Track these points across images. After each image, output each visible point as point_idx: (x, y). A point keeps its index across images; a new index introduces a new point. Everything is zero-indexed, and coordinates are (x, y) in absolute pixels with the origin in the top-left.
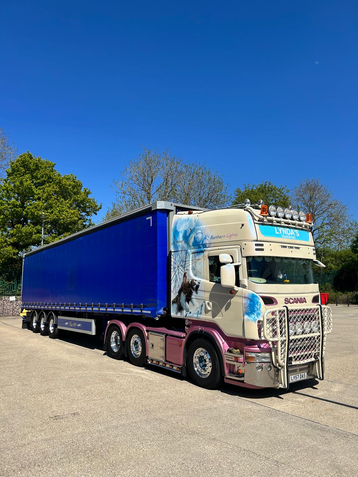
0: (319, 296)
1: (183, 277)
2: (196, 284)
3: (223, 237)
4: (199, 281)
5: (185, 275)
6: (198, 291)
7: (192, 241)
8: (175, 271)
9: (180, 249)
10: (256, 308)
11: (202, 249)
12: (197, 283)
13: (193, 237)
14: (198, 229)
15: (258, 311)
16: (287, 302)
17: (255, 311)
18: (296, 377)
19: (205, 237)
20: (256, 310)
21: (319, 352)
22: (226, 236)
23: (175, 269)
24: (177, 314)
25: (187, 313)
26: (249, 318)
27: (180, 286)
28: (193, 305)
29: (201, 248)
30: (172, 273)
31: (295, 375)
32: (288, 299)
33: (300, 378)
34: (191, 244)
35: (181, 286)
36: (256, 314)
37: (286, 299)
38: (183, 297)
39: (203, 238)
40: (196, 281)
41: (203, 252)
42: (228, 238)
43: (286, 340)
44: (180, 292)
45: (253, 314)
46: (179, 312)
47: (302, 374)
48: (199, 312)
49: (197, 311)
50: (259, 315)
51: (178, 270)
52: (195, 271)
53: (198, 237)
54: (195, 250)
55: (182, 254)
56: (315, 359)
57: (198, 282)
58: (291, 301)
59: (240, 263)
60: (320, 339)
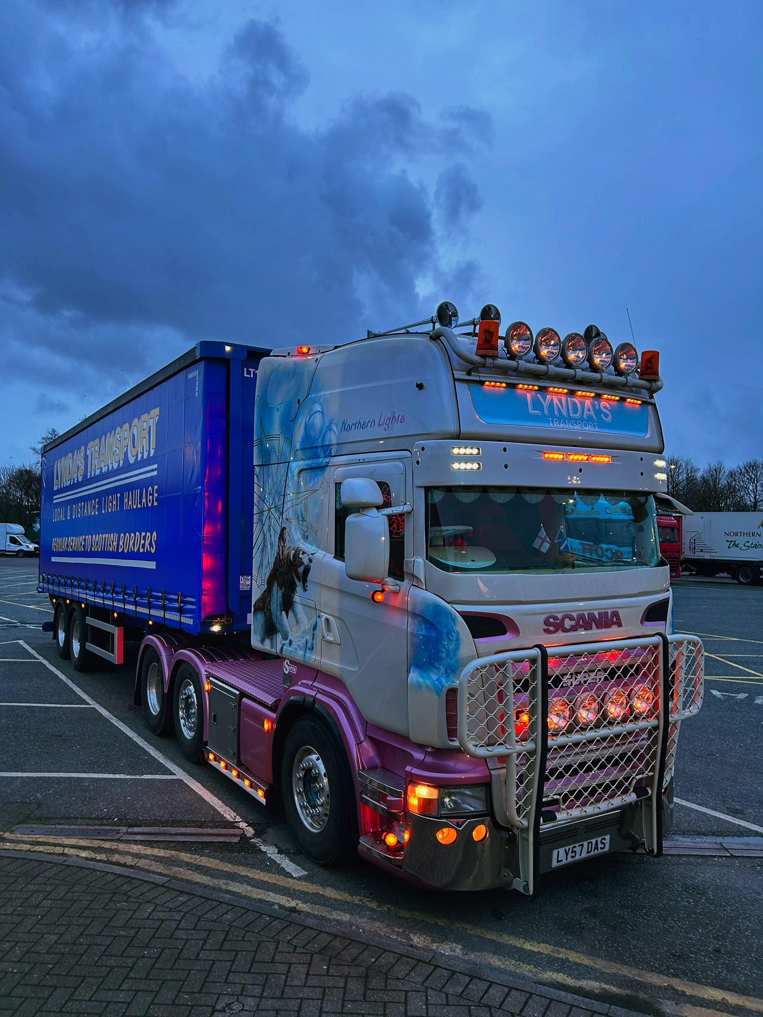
0: (669, 601)
1: (277, 540)
2: (303, 563)
3: (369, 424)
4: (310, 556)
5: (282, 537)
6: (308, 584)
7: (299, 434)
8: (262, 520)
9: (274, 460)
10: (443, 650)
11: (321, 460)
12: (305, 561)
13: (303, 424)
14: (315, 401)
15: (450, 659)
16: (552, 628)
17: (439, 659)
18: (573, 852)
19: (328, 424)
20: (444, 655)
21: (653, 776)
22: (377, 423)
23: (263, 516)
24: (262, 641)
25: (284, 642)
26: (421, 680)
27: (272, 566)
28: (297, 622)
29: (319, 457)
30: (255, 525)
31: (571, 847)
32: (555, 618)
33: (588, 852)
34: (298, 446)
35: (274, 565)
36: (442, 669)
37: (548, 619)
38: (277, 594)
39: (325, 427)
40: (303, 553)
41: (322, 468)
42: (382, 428)
43: (535, 751)
44: (270, 583)
45: (436, 668)
46: (268, 637)
47: (594, 841)
48: (309, 645)
49: (304, 640)
50: (453, 671)
51: (270, 518)
52: (305, 524)
53: (313, 424)
54: (307, 462)
55: (278, 473)
56: (638, 798)
57: (307, 559)
58: (568, 623)
59: (407, 508)
60: (656, 737)
